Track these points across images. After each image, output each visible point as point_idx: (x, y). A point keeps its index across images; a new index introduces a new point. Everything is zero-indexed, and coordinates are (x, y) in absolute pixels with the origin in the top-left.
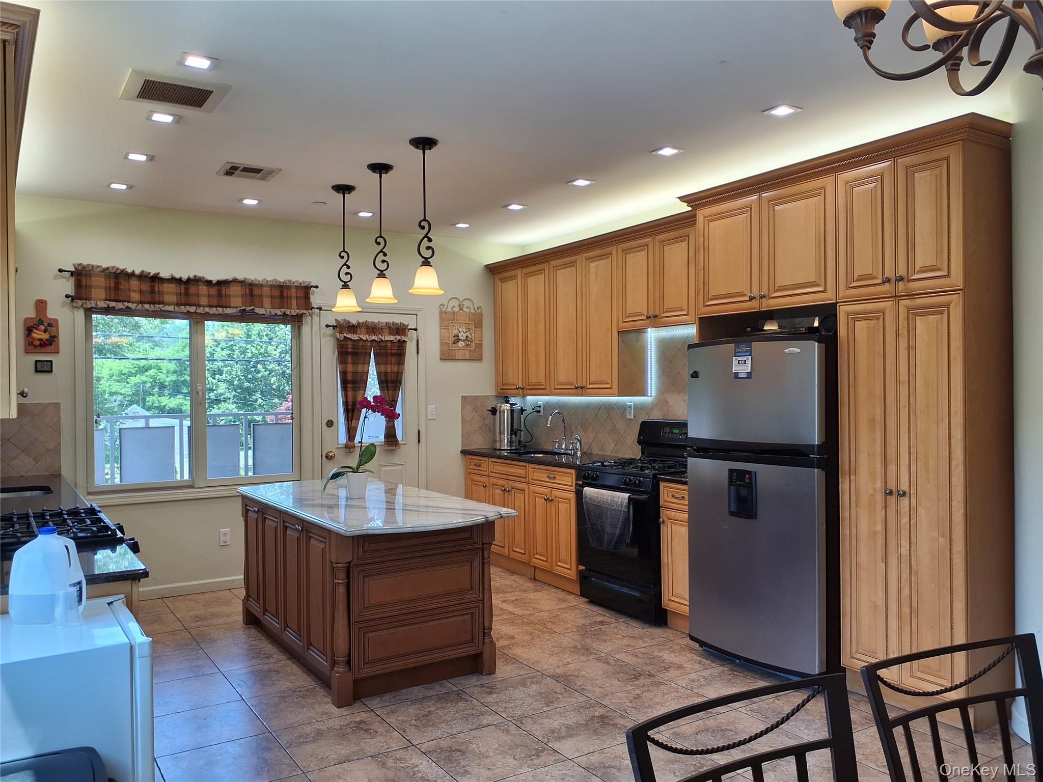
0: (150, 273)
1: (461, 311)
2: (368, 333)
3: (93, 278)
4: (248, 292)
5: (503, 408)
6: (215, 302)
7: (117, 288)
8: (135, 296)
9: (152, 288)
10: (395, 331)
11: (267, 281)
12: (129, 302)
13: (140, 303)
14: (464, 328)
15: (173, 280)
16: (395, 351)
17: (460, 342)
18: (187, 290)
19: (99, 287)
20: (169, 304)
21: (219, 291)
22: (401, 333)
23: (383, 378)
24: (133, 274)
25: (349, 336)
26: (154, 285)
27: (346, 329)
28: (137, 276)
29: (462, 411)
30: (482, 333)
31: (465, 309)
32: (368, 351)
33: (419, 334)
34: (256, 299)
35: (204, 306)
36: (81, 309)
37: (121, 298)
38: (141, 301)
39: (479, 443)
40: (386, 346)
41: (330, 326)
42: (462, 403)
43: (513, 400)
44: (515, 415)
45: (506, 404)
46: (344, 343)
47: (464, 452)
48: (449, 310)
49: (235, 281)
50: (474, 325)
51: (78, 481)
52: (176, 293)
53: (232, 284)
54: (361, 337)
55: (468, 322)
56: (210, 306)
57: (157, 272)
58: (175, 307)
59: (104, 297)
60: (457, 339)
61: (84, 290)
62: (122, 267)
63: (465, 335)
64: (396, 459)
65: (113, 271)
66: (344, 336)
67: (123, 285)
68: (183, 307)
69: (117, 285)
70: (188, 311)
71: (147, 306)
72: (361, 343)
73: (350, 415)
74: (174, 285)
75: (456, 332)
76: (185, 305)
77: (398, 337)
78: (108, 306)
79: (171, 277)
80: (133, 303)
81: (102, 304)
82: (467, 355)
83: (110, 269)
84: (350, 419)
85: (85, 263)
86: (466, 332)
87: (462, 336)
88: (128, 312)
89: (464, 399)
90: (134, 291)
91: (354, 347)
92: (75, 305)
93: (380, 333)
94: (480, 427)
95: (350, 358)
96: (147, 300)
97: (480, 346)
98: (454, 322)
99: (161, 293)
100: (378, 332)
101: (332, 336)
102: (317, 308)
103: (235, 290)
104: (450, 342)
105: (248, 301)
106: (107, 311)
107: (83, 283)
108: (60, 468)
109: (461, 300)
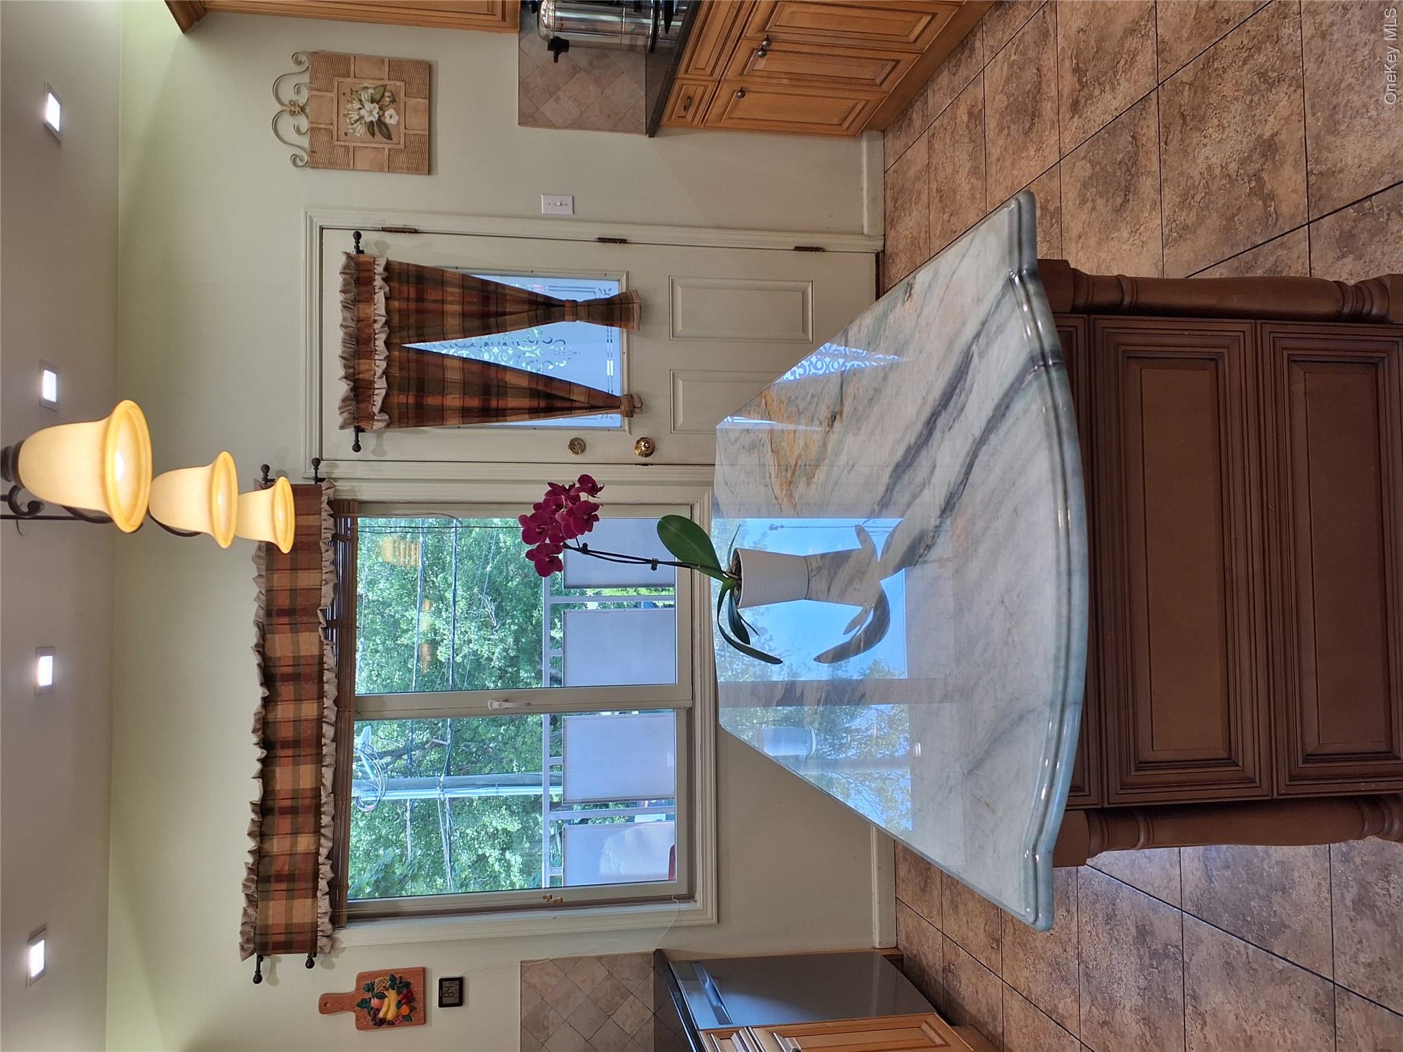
0: (253, 820)
1: (308, 110)
2: (370, 354)
3: (270, 922)
4: (285, 620)
5: (551, 20)
6: (311, 688)
7: (290, 878)
8: (304, 843)
9: (285, 811)
10: (363, 289)
11: (260, 576)
12: (317, 854)
13: (320, 831)
14: (349, 106)
15: (266, 775)
16: (412, 290)
17: (388, 121)
18: (286, 744)
19: (289, 911)
20: (319, 776)
21: (287, 678)
22: (367, 274)
23: (476, 323)
24: (257, 853)
25: (378, 400)
26: (280, 808)
27: (363, 405)
28: (262, 841)
29: (554, 126)
30: (361, 55)
31: (302, 99)
32: (413, 356)
33: (369, 225)
34: (301, 602)
35: (321, 708)
36: (337, 936)
37: (310, 867)
38: (315, 832)
39: (630, 89)
40: (400, 311)
41: (357, 441)
42: (536, 124)
45: (542, 12)
46: (396, 412)
47: (653, 130)
48: (305, 142)
49: (261, 649)
50: (340, 79)
51: (670, 925)
52: (293, 765)
53: (269, 654)
54: (379, 371)
55: (333, 95)
56: (321, 695)
57: (249, 808)
58: (324, 764)
59: (309, 901)
60: (379, 128)
61: (296, 938)
62: (244, 873)
63: (368, 106)
64: (660, 299)
65: (253, 886)
66: (382, 410)
67: (282, 866)
68: (325, 750)
69: (280, 878)
70: (333, 740)
71: (325, 820)
72: (396, 372)
73: (560, 404)
74: (278, 770)
75: (361, 130)
76: (320, 746)
77: (378, 282)
78: (327, 894)
79: (261, 780)
80: (319, 845)
81: (324, 904)
82: (419, 103)
83: (249, 892)
84: (567, 404)
85: (239, 939)
86: (361, 100)
87: (370, 113)
88: (339, 857)
89: (527, 118)
90: (294, 844)
91: (404, 389)
92: (327, 950)
93: (370, 326)
94: (596, 81)
95: (431, 401)
96: (312, 820)
97: (396, 66)
98: (335, 133)
99: (296, 794)
100: (367, 331)
101: (379, 433)
102: (316, 469)
103: (282, 645)
104: (387, 147)
105: (305, 619)
106: (337, 886)
107: (282, 938)
108: (643, 955)
109: (278, 108)
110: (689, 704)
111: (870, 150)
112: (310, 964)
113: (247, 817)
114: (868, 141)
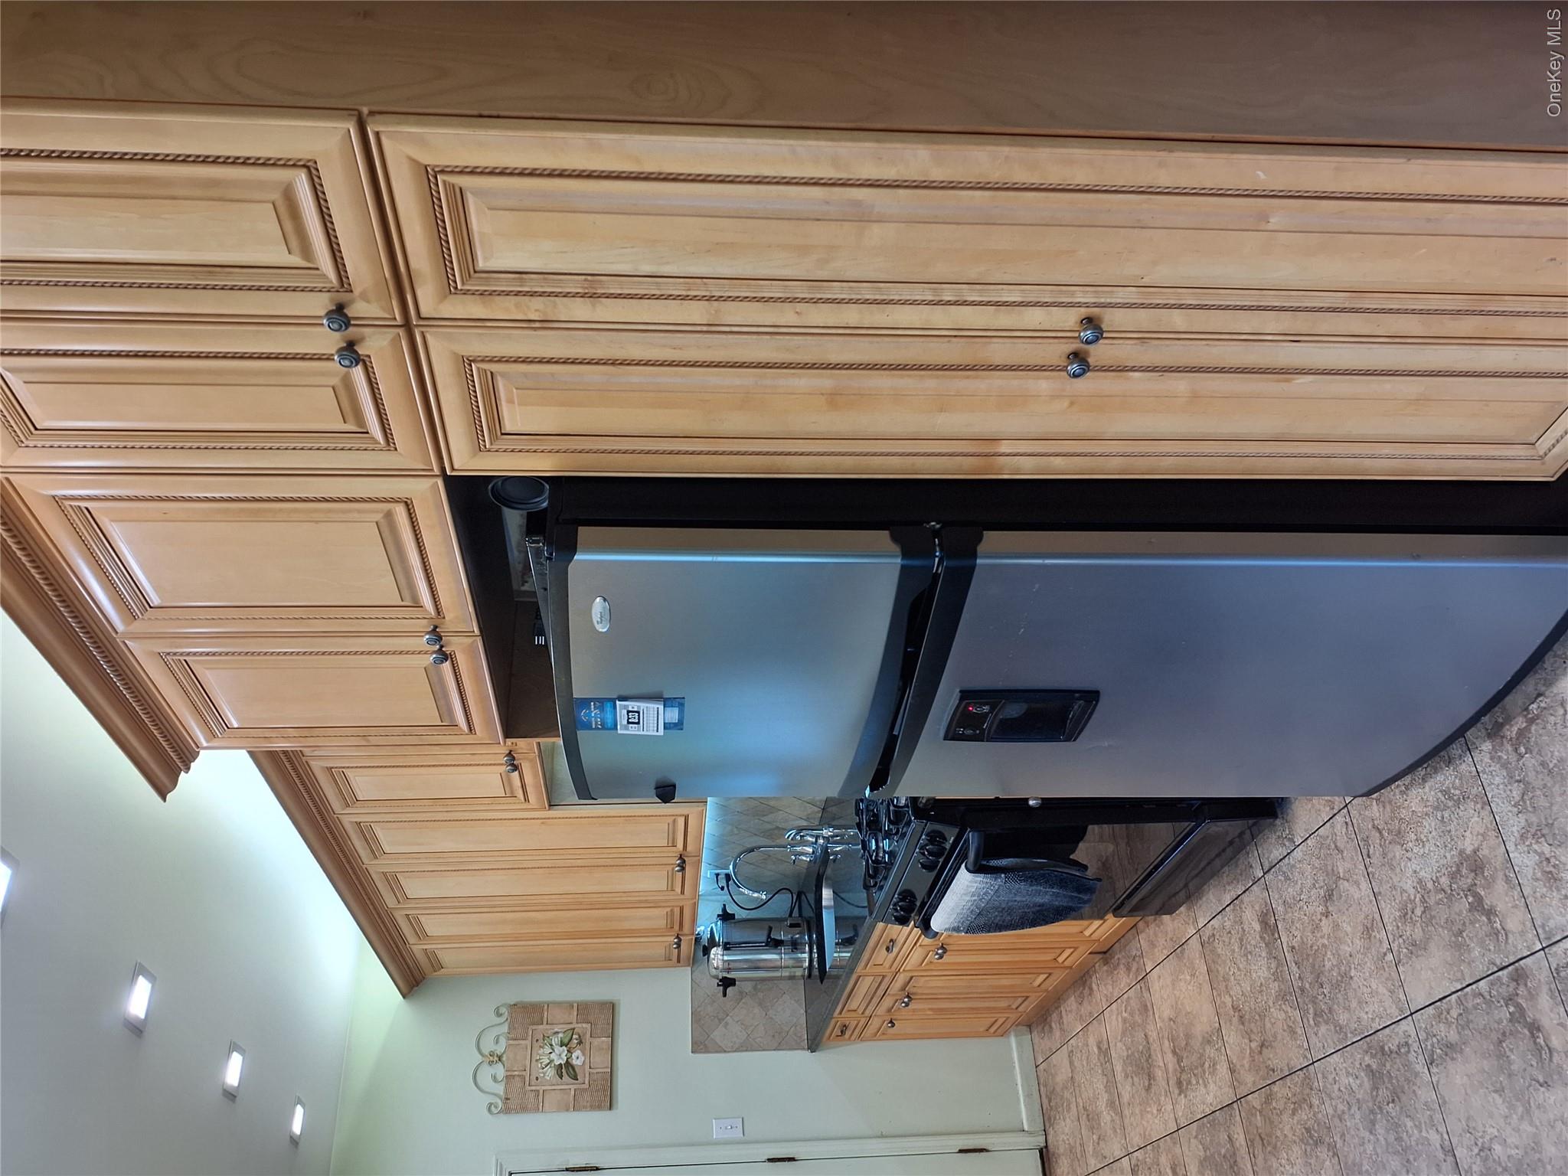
1: (504, 1059)
5: (720, 963)
14: (541, 1051)
17: (575, 1062)
29: (722, 1050)
30: (554, 1003)
31: (500, 1050)
33: (553, 1167)
39: (791, 1009)
42: (707, 1051)
43: (702, 928)
44: (737, 936)
45: (712, 956)
47: (813, 1046)
48: (500, 1089)
50: (534, 1027)
55: (528, 1042)
60: (567, 1069)
63: (558, 1049)
75: (550, 1072)
82: (603, 1042)
86: (551, 1045)
87: (559, 1056)
89: (700, 1046)
94: (760, 1004)
97: (584, 1009)
98: (527, 1078)
104: (573, 1088)
109: (480, 1058)
111: (1019, 1045)
114: (1016, 1036)
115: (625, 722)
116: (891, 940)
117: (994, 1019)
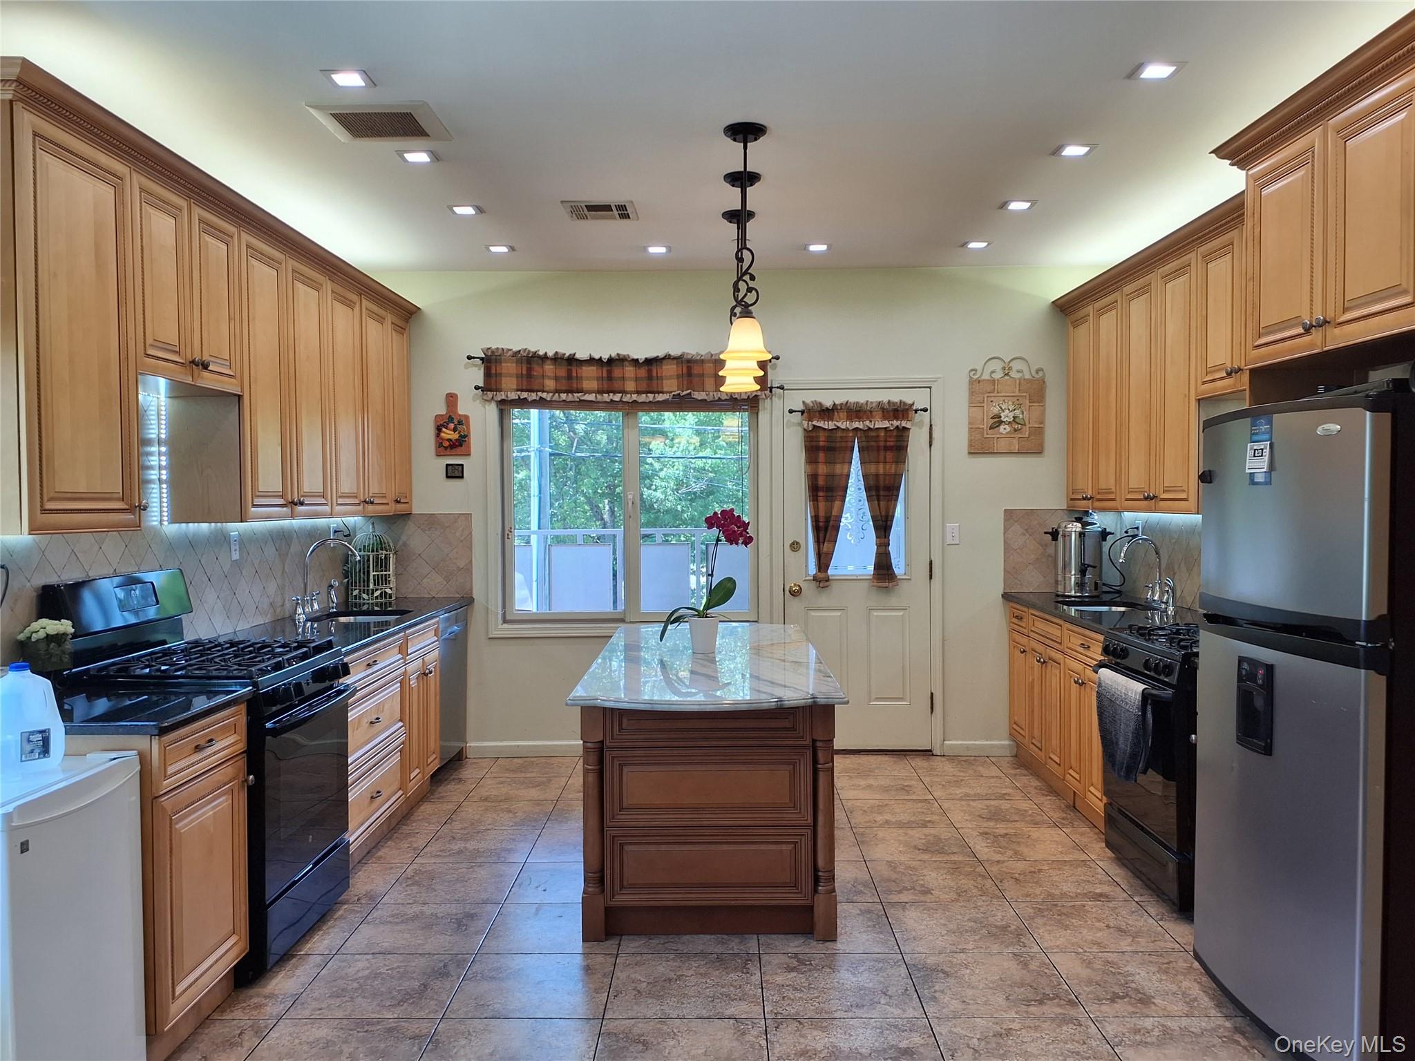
0: (565, 354)
1: (1006, 377)
2: (850, 418)
3: (503, 364)
4: (685, 371)
5: (1069, 530)
6: (643, 387)
7: (529, 375)
8: (550, 384)
9: (569, 372)
10: (891, 414)
11: (712, 355)
12: (543, 391)
13: (557, 393)
14: (1010, 403)
15: (591, 361)
16: (892, 444)
17: (1002, 427)
18: (609, 372)
19: (510, 375)
20: (590, 392)
21: (650, 371)
22: (901, 416)
23: (872, 483)
24: (545, 357)
25: (821, 424)
26: (571, 370)
27: (817, 414)
28: (552, 359)
29: (1004, 533)
30: (1045, 410)
31: (1013, 374)
32: (850, 444)
33: (933, 417)
34: (696, 380)
35: (631, 393)
36: (493, 403)
37: (536, 388)
38: (556, 390)
39: (1033, 582)
40: (878, 436)
41: (795, 411)
42: (1006, 520)
43: (1096, 517)
44: (1089, 542)
45: (1075, 524)
46: (814, 434)
47: (1006, 596)
48: (986, 376)
49: (668, 357)
50: (1028, 397)
51: (489, 606)
52: (597, 377)
53: (664, 362)
54: (839, 424)
55: (1017, 394)
56: (639, 393)
57: (572, 352)
58: (597, 395)
59: (515, 387)
60: (997, 421)
61: (493, 379)
62: (533, 350)
63: (1011, 415)
64: (893, 601)
65: (525, 354)
66: (814, 426)
67: (537, 370)
68: (606, 395)
69: (530, 369)
70: (612, 400)
71: (563, 396)
72: (839, 434)
73: (821, 535)
74: (594, 368)
75: (996, 410)
76: (608, 392)
77: (896, 423)
79: (589, 358)
80: (548, 392)
81: (513, 396)
82: (1015, 446)
83: (521, 352)
84: (821, 540)
85: (494, 347)
86: (1014, 410)
87: (1007, 416)
88: (541, 404)
89: (1009, 514)
90: (549, 378)
91: (829, 439)
92: (484, 397)
93: (868, 419)
94: (1038, 559)
95: (821, 455)
96: (564, 388)
97: (1039, 432)
98: (992, 395)
99: (579, 378)
100: (865, 416)
101: (800, 424)
102: (778, 388)
103: (669, 369)
104: (985, 427)
105: (685, 383)
106: (523, 403)
107: (493, 371)
108: (471, 590)
109: (1007, 360)
110: (628, 620)
111: (1003, 746)
112: (477, 388)
113: (567, 351)
114: (1009, 745)
115: (1255, 448)
116: (1089, 647)
117: (1024, 727)
